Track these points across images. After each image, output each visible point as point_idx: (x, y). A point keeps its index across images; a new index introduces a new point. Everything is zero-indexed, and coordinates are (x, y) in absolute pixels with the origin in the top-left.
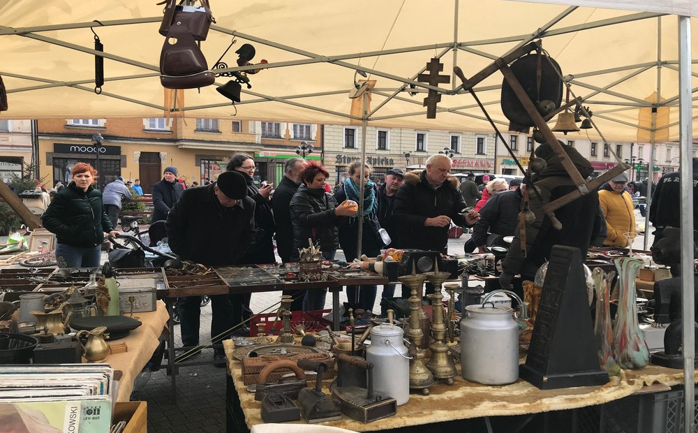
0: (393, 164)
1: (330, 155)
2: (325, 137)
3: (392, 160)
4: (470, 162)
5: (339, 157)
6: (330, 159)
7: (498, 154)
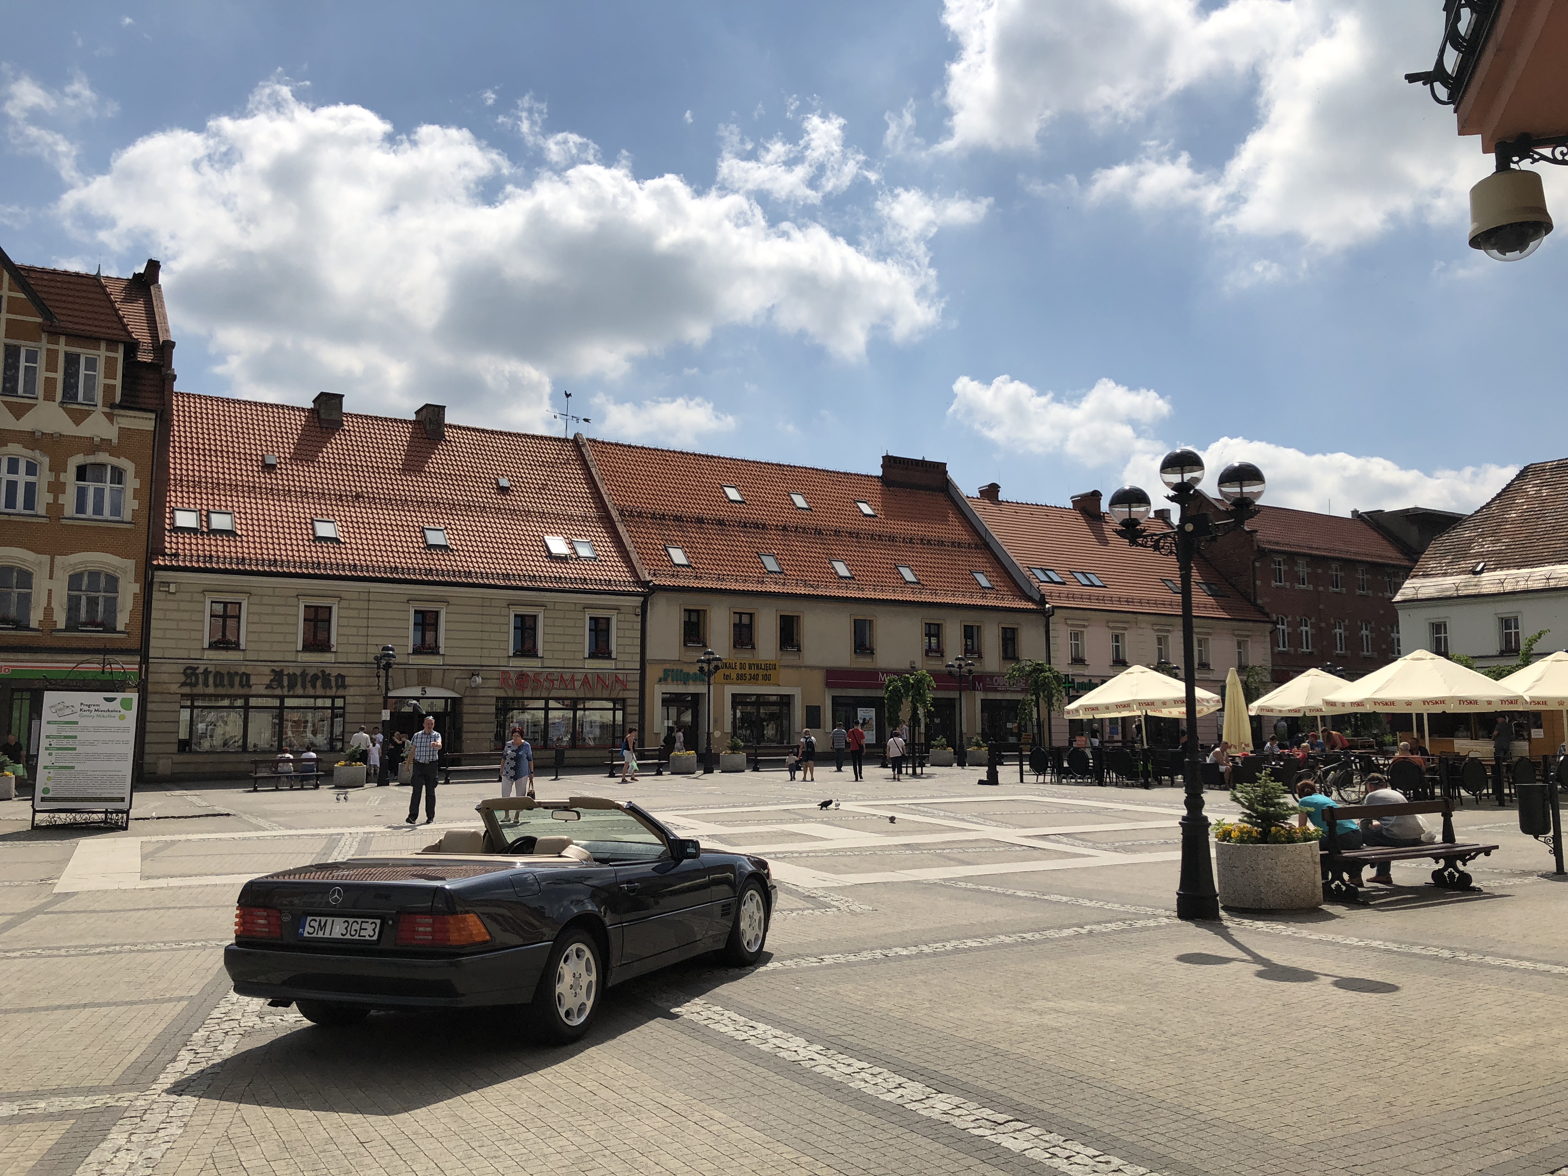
0: (344, 686)
1: (164, 668)
2: (153, 623)
3: (343, 677)
4: (567, 677)
5: (190, 673)
6: (165, 678)
7: (649, 656)
